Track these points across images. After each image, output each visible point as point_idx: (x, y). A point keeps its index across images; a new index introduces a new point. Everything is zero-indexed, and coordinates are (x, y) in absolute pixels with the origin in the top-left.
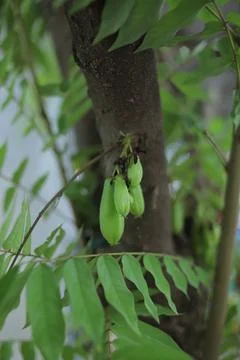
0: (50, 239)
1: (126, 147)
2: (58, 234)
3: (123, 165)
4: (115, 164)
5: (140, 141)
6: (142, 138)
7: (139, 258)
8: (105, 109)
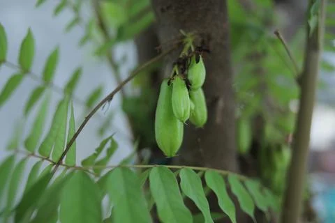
0: (99, 150)
1: (188, 46)
2: (108, 145)
3: (184, 65)
4: (174, 64)
5: (203, 42)
6: (206, 39)
7: (200, 174)
8: (165, 7)
